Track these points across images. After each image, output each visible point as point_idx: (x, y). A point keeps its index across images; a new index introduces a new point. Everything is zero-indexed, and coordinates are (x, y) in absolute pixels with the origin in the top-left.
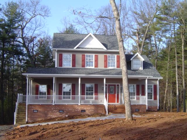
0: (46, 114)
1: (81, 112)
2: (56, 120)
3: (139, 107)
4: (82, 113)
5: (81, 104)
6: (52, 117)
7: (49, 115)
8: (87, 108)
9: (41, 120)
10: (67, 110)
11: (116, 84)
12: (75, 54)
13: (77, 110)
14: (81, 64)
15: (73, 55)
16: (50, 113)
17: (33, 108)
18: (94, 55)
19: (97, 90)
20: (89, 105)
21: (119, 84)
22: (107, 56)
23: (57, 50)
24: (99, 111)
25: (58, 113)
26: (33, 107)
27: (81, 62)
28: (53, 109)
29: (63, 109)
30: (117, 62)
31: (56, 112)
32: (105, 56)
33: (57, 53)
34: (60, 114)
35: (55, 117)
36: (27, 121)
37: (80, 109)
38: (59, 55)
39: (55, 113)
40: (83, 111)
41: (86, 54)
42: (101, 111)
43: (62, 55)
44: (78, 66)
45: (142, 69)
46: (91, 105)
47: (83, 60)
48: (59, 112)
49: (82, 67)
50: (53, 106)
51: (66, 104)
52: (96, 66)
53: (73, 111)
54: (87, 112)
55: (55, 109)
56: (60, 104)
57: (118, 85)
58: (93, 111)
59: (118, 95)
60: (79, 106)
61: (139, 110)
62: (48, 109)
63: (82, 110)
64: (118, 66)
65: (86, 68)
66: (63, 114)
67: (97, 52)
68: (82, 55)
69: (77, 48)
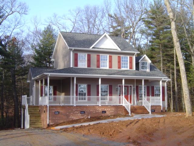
0: (68, 116)
1: (102, 113)
2: (82, 121)
3: (155, 108)
4: (103, 115)
5: (102, 105)
6: (74, 119)
7: (71, 117)
8: (108, 109)
9: (63, 122)
10: (88, 111)
11: (129, 85)
12: (90, 54)
13: (98, 111)
14: (96, 65)
15: (88, 55)
16: (72, 114)
17: (54, 110)
18: (108, 55)
19: (112, 91)
20: (109, 106)
21: (132, 85)
22: (120, 57)
23: (73, 49)
24: (119, 112)
25: (79, 114)
26: (54, 108)
27: (96, 62)
28: (74, 110)
29: (84, 110)
30: (130, 63)
31: (78, 114)
32: (118, 57)
33: (73, 52)
34: (81, 115)
35: (77, 118)
36: (48, 123)
37: (101, 110)
38: (74, 55)
39: (76, 115)
40: (104, 112)
41: (100, 54)
42: (121, 112)
43: (77, 54)
44: (94, 66)
45: (149, 71)
46: (111, 106)
47: (98, 61)
48: (81, 114)
49: (97, 68)
50: (75, 107)
51: (87, 105)
52: (111, 66)
53: (94, 112)
54: (108, 113)
55: (77, 111)
56: (81, 105)
57: (131, 87)
58: (113, 112)
59: (131, 96)
60: (100, 107)
61: (155, 110)
62: (70, 111)
63: (102, 111)
64: (131, 67)
65: (100, 68)
66: (84, 115)
67: (111, 53)
68: (97, 55)
69: (93, 48)
